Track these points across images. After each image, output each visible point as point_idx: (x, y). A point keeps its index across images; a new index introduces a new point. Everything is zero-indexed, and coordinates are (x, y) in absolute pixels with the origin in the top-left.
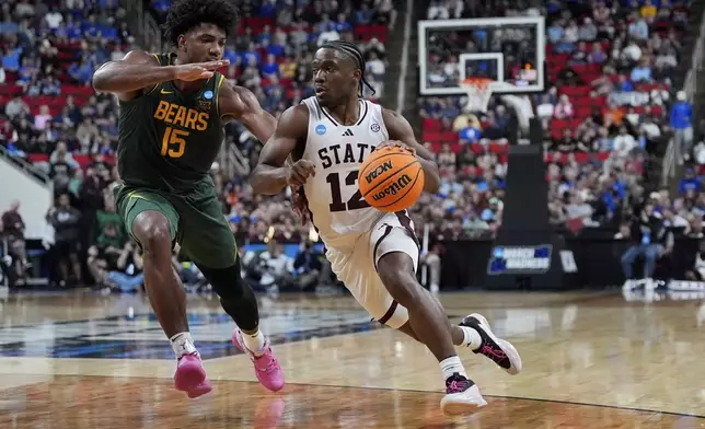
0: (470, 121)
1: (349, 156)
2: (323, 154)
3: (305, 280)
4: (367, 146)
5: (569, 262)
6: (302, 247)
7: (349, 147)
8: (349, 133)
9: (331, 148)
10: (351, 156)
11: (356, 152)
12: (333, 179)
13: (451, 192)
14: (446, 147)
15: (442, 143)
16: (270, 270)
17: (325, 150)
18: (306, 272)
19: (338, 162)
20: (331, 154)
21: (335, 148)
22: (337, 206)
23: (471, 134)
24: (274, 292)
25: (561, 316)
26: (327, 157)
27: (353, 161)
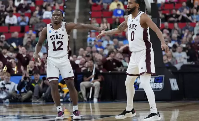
0: (119, 5)
1: (57, 37)
2: (51, 37)
3: (24, 96)
4: (61, 35)
5: (174, 85)
6: (22, 78)
7: (57, 35)
8: (57, 32)
9: (53, 36)
10: (58, 37)
11: (59, 36)
12: (54, 43)
13: (108, 45)
14: (105, 20)
15: (102, 18)
16: (6, 90)
17: (51, 36)
18: (25, 92)
19: (55, 39)
20: (53, 37)
21: (54, 36)
22: (55, 49)
23: (119, 12)
24: (7, 103)
25: (170, 115)
26: (52, 38)
27: (58, 38)
